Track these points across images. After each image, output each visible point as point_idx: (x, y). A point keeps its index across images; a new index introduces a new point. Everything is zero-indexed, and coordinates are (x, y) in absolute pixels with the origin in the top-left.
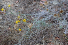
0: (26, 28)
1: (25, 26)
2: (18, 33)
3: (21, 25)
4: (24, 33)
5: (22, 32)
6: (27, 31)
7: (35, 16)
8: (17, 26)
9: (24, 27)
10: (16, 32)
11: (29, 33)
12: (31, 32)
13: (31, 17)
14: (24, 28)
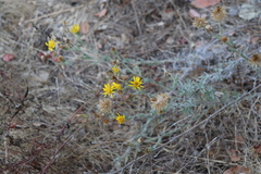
0: (140, 112)
1: (136, 103)
2: (112, 131)
3: (121, 103)
4: (131, 132)
5: (125, 128)
6: (145, 123)
7: (170, 64)
8: (107, 104)
9: (133, 107)
10: (101, 130)
11: (152, 131)
12: (160, 127)
13: (155, 69)
14: (132, 111)
